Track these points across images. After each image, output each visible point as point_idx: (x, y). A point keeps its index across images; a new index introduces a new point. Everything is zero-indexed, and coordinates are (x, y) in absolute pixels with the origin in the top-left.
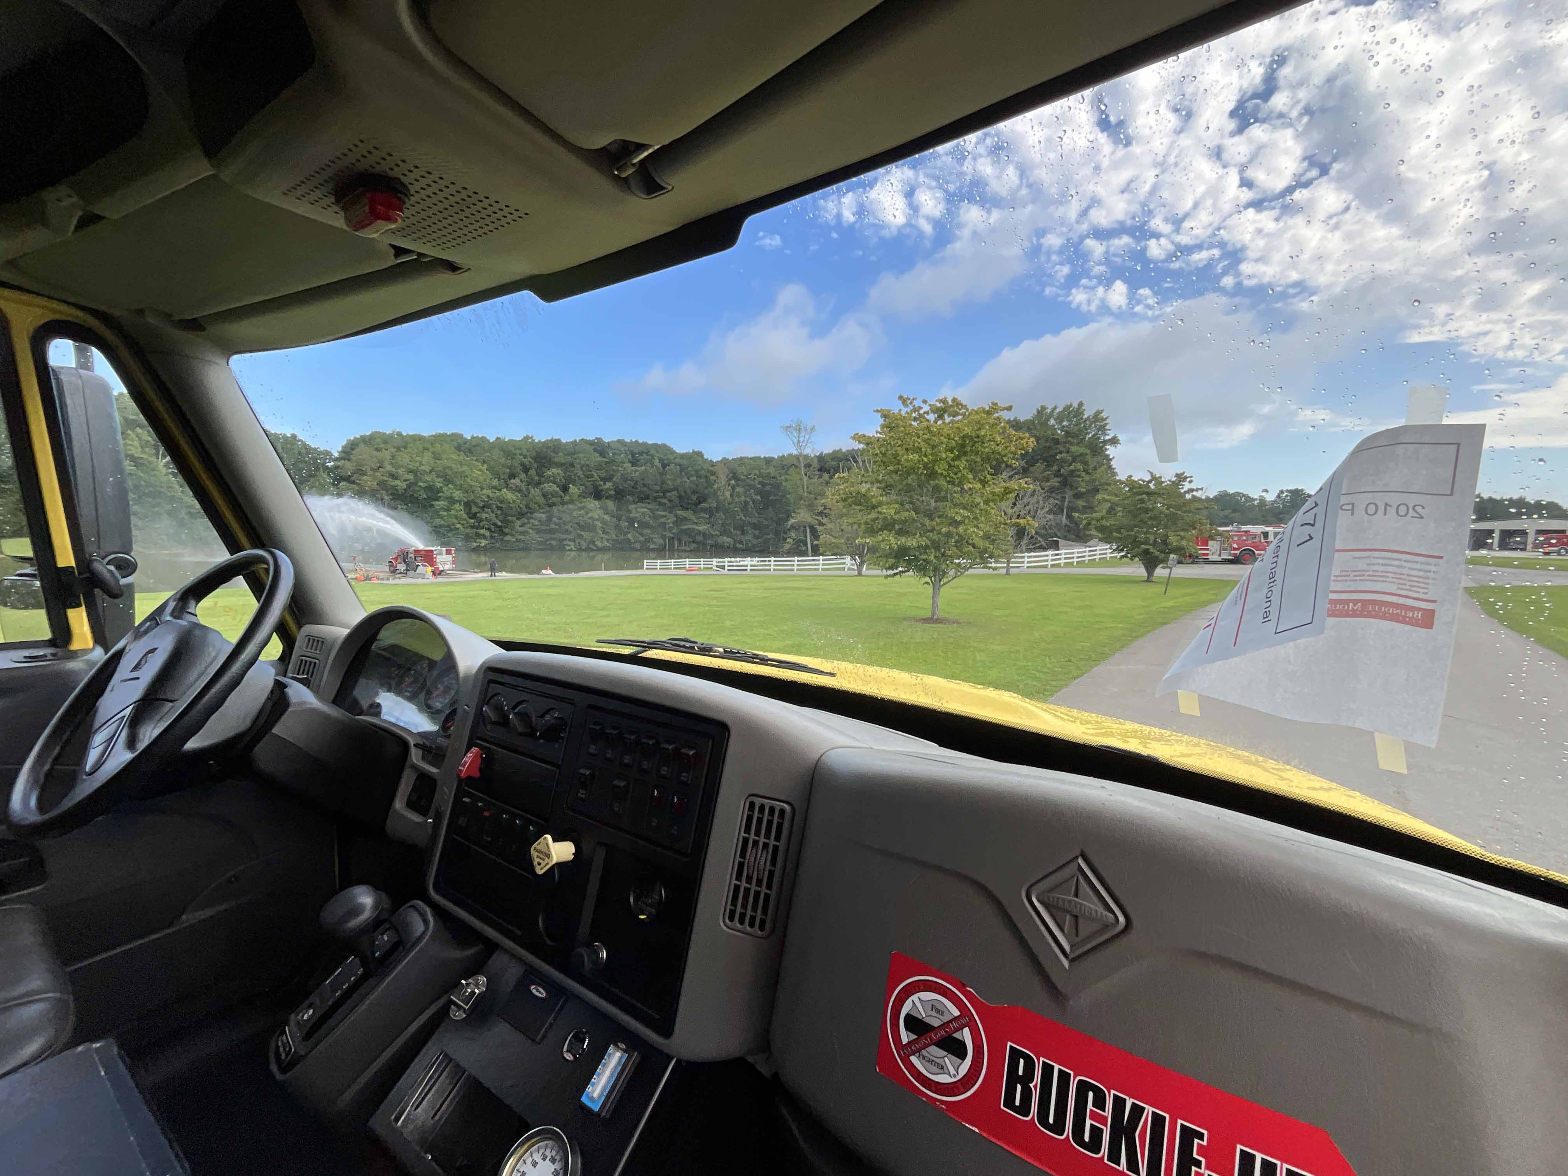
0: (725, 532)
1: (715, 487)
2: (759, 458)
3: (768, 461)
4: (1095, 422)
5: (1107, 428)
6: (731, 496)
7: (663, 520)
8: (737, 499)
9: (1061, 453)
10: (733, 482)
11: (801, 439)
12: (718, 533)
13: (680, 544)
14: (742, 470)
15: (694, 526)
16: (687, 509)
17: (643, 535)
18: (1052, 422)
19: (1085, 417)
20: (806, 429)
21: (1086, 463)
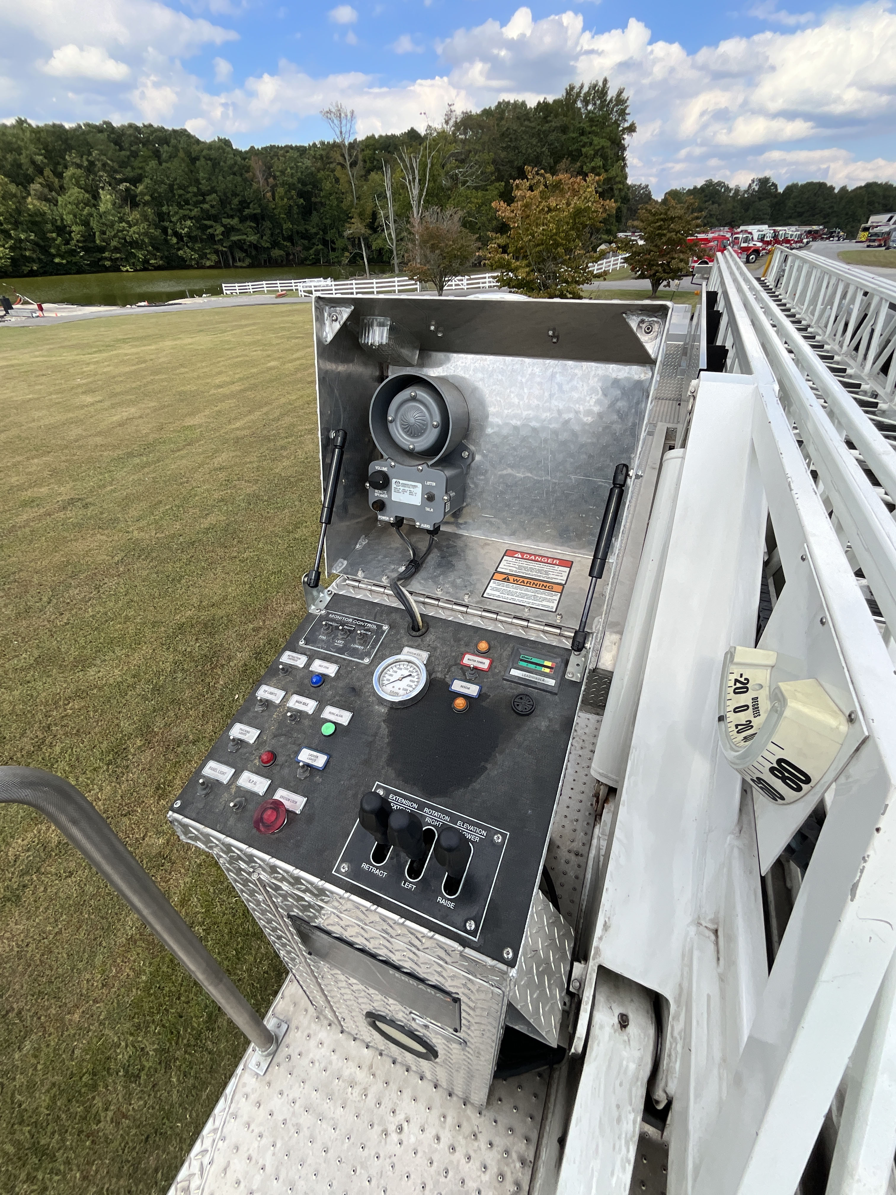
0: (275, 244)
1: (255, 186)
4: (617, 105)
5: (627, 112)
6: (274, 198)
7: (211, 231)
8: (280, 203)
10: (271, 180)
12: (268, 245)
13: (234, 259)
14: (276, 163)
15: (244, 237)
17: (195, 251)
18: (579, 104)
19: (609, 98)
20: (346, 116)
21: (605, 158)
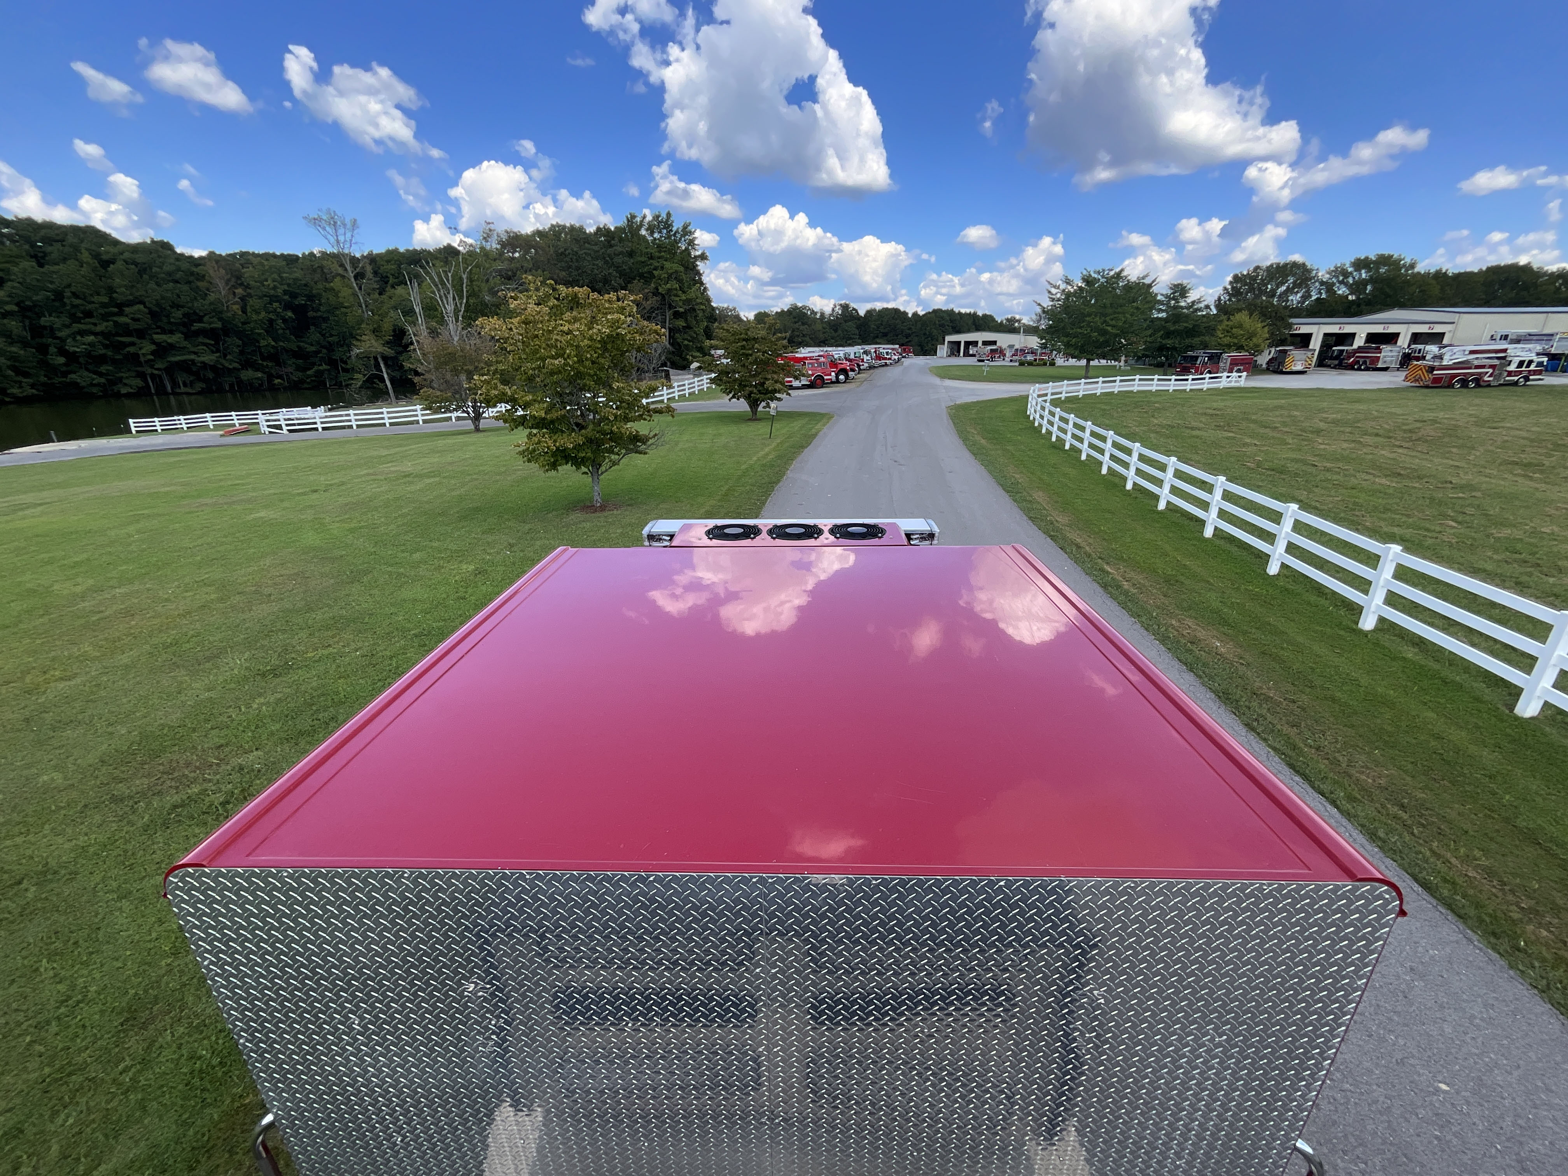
1: (212, 297)
2: (274, 256)
3: (291, 260)
4: (684, 235)
5: (696, 242)
6: (244, 311)
7: (131, 349)
8: (255, 317)
9: (655, 269)
10: (239, 291)
11: (341, 238)
12: (235, 365)
13: (175, 384)
14: (248, 272)
15: (193, 357)
16: (171, 332)
17: (101, 375)
18: (644, 232)
19: (674, 229)
20: (345, 225)
21: (680, 281)
